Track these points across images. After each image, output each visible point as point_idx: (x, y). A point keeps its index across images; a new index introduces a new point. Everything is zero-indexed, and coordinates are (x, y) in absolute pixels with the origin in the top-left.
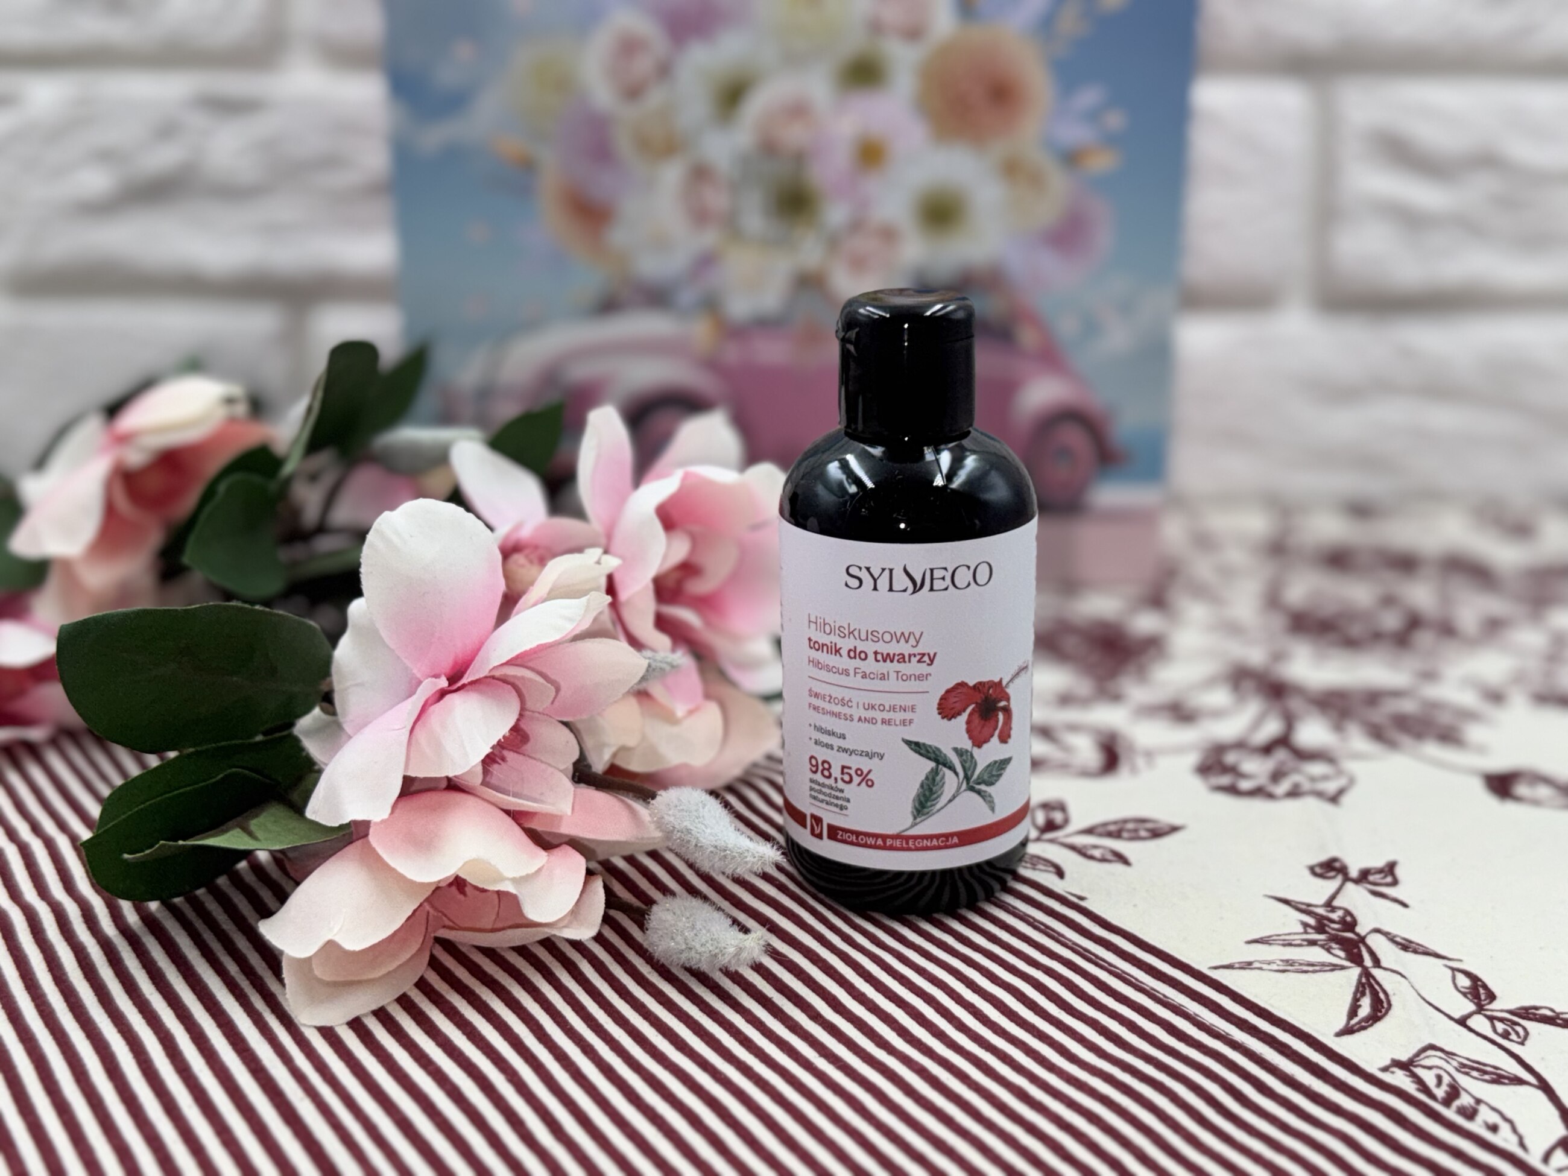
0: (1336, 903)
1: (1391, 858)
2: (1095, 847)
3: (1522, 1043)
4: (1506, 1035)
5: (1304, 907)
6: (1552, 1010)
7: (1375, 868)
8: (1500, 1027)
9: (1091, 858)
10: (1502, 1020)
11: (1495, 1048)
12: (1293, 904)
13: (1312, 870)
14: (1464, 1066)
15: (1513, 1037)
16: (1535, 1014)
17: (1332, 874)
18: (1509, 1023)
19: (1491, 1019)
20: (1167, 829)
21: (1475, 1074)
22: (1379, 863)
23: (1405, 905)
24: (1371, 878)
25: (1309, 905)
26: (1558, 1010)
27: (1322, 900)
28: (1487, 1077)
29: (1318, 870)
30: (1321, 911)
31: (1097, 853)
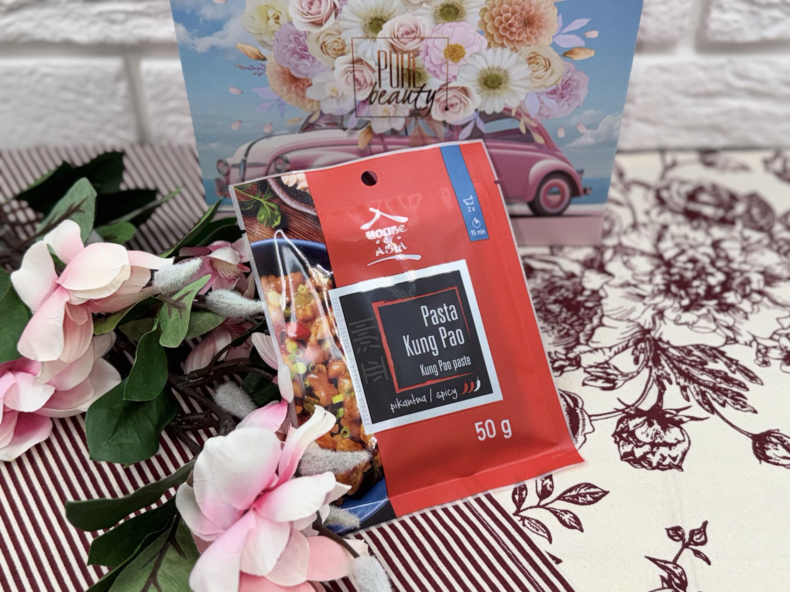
0: (678, 562)
1: (704, 521)
2: (566, 512)
5: (663, 564)
7: (697, 530)
9: (563, 523)
12: (658, 562)
13: (668, 530)
17: (677, 538)
20: (601, 494)
22: (699, 526)
23: (709, 563)
24: (695, 538)
25: (666, 562)
27: (671, 560)
29: (670, 532)
30: (670, 566)
31: (566, 517)
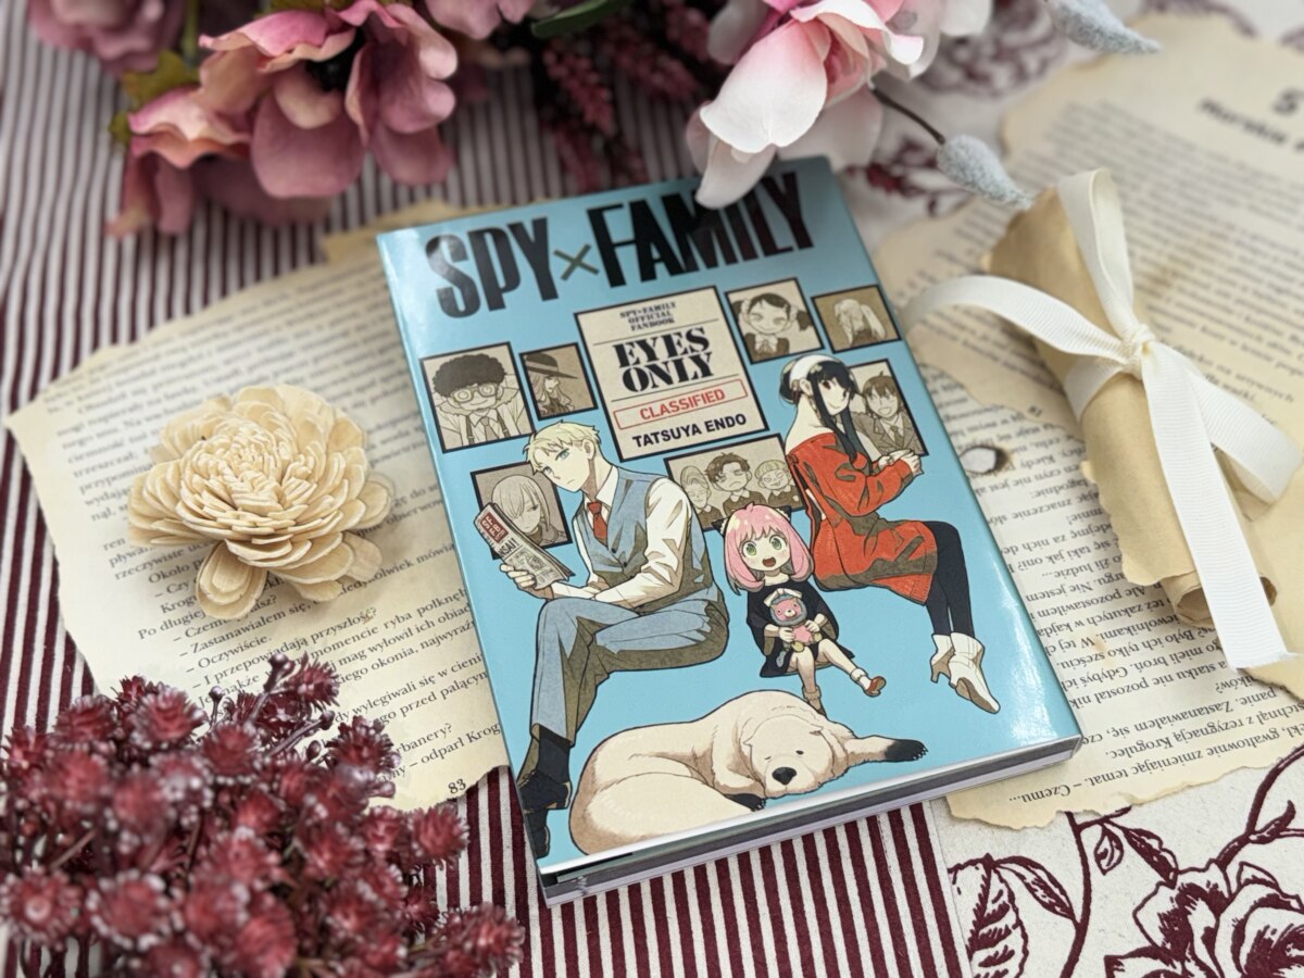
3: (1104, 872)
4: (1099, 858)
6: (1161, 843)
8: (1106, 844)
10: (1113, 837)
11: (1080, 868)
14: (1039, 880)
15: (1104, 863)
16: (1143, 842)
18: (1114, 844)
19: (1106, 832)
21: (1040, 893)
26: (1164, 846)
28: (1047, 900)
